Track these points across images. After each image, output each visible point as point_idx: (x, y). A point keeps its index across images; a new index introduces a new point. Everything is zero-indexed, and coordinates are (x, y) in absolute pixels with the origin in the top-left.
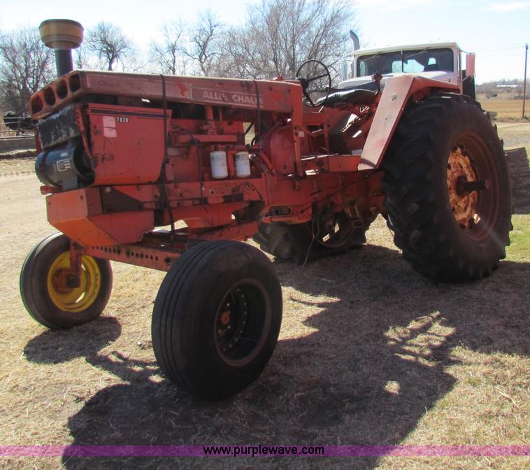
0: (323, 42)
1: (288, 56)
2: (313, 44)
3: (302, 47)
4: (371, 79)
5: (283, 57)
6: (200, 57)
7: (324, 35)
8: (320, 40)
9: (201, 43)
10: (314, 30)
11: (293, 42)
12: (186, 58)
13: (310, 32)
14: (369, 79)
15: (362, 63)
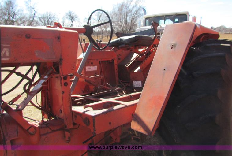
0: (136, 16)
1: (125, 20)
2: (133, 16)
3: (130, 17)
4: (151, 27)
5: (124, 21)
6: (99, 20)
7: (136, 14)
8: (135, 15)
9: (99, 16)
10: (133, 12)
11: (127, 16)
12: (94, 21)
13: (132, 13)
14: (149, 27)
15: (147, 21)
